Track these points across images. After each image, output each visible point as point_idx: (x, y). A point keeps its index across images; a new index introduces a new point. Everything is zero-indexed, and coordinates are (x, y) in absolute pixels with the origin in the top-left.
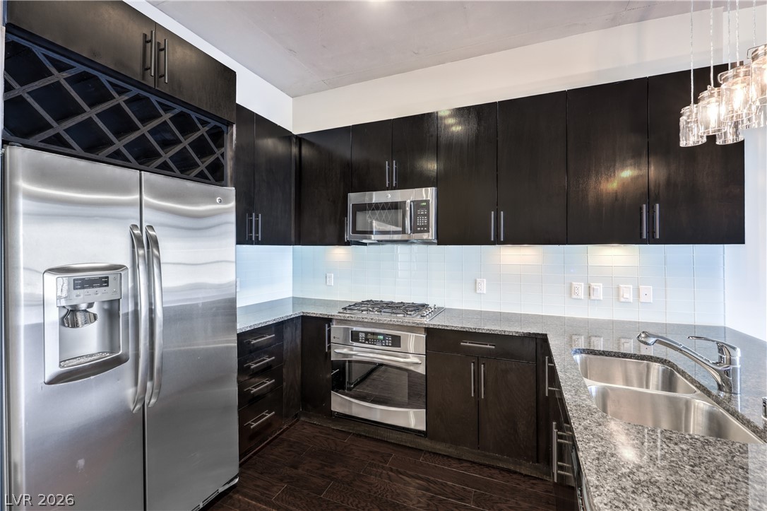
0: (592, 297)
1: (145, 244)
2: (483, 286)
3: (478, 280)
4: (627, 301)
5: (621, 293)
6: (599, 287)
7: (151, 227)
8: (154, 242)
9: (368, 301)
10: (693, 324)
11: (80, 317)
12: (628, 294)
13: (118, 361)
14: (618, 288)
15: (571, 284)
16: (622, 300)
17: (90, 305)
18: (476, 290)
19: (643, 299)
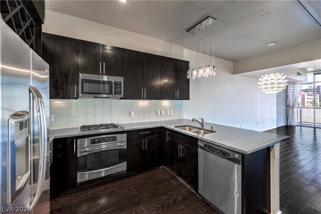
0: (162, 115)
2: (133, 114)
3: (131, 112)
4: (169, 115)
5: (167, 113)
6: (163, 112)
14: (167, 111)
15: (157, 111)
18: (130, 116)
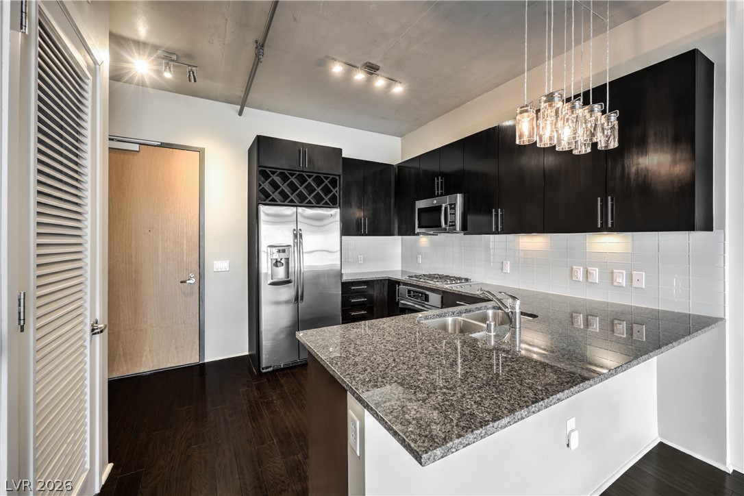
0: (589, 280)
1: (297, 236)
2: (507, 267)
3: (504, 262)
4: (620, 285)
5: (615, 278)
6: (595, 273)
7: (300, 230)
8: (301, 235)
9: (447, 276)
10: (688, 312)
11: (279, 264)
12: (621, 280)
13: (289, 282)
14: (612, 272)
15: (572, 268)
16: (615, 284)
17: (281, 259)
18: (502, 270)
19: (635, 284)
